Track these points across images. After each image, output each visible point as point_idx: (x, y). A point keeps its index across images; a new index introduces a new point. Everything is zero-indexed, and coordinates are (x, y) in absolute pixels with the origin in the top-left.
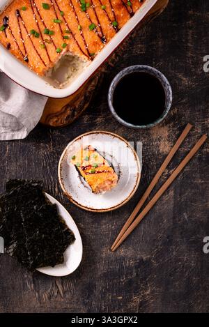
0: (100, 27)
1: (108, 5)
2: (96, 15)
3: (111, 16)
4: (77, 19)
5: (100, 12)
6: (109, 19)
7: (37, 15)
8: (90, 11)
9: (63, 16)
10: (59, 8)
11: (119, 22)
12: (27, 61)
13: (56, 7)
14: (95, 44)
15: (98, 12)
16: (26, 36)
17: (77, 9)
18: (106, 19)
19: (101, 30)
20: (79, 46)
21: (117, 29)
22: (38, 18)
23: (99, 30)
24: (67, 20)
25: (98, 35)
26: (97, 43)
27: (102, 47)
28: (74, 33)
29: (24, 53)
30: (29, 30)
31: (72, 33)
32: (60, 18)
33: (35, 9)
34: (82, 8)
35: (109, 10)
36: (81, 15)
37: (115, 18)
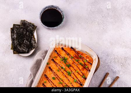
0: (78, 80)
1: (79, 70)
2: (75, 76)
3: (81, 74)
4: (68, 79)
5: (76, 74)
6: (81, 76)
7: (52, 83)
8: (73, 75)
9: (62, 80)
10: (59, 77)
11: (85, 75)
13: (58, 78)
15: (75, 74)
17: (67, 76)
18: (80, 76)
19: (79, 81)
21: (85, 79)
22: (52, 84)
23: (78, 81)
24: (64, 81)
25: (79, 83)
32: (61, 81)
33: (50, 81)
34: (68, 75)
35: (80, 72)
36: (69, 77)
37: (83, 74)
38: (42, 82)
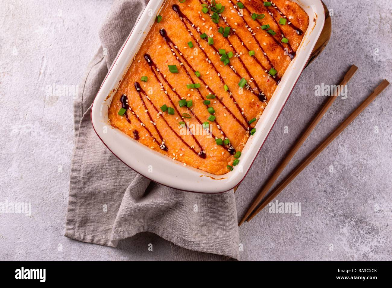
0: (254, 81)
1: (257, 49)
2: (244, 67)
3: (265, 63)
4: (220, 77)
5: (249, 61)
6: (264, 68)
7: (165, 84)
8: (236, 65)
9: (200, 78)
10: (191, 67)
11: (277, 68)
12: (166, 149)
13: (188, 68)
14: (252, 105)
15: (245, 62)
16: (156, 116)
17: (216, 64)
18: (259, 68)
19: (256, 85)
20: (231, 113)
21: (277, 79)
22: (167, 87)
23: (253, 85)
24: (206, 81)
25: (254, 93)
26: (254, 103)
27: (262, 107)
28: (220, 97)
29: (159, 140)
30: (158, 107)
31: (217, 97)
32: (198, 82)
33: (160, 77)
34: (223, 61)
35: (260, 57)
36: (225, 71)
37: (270, 63)
38: (136, 78)
